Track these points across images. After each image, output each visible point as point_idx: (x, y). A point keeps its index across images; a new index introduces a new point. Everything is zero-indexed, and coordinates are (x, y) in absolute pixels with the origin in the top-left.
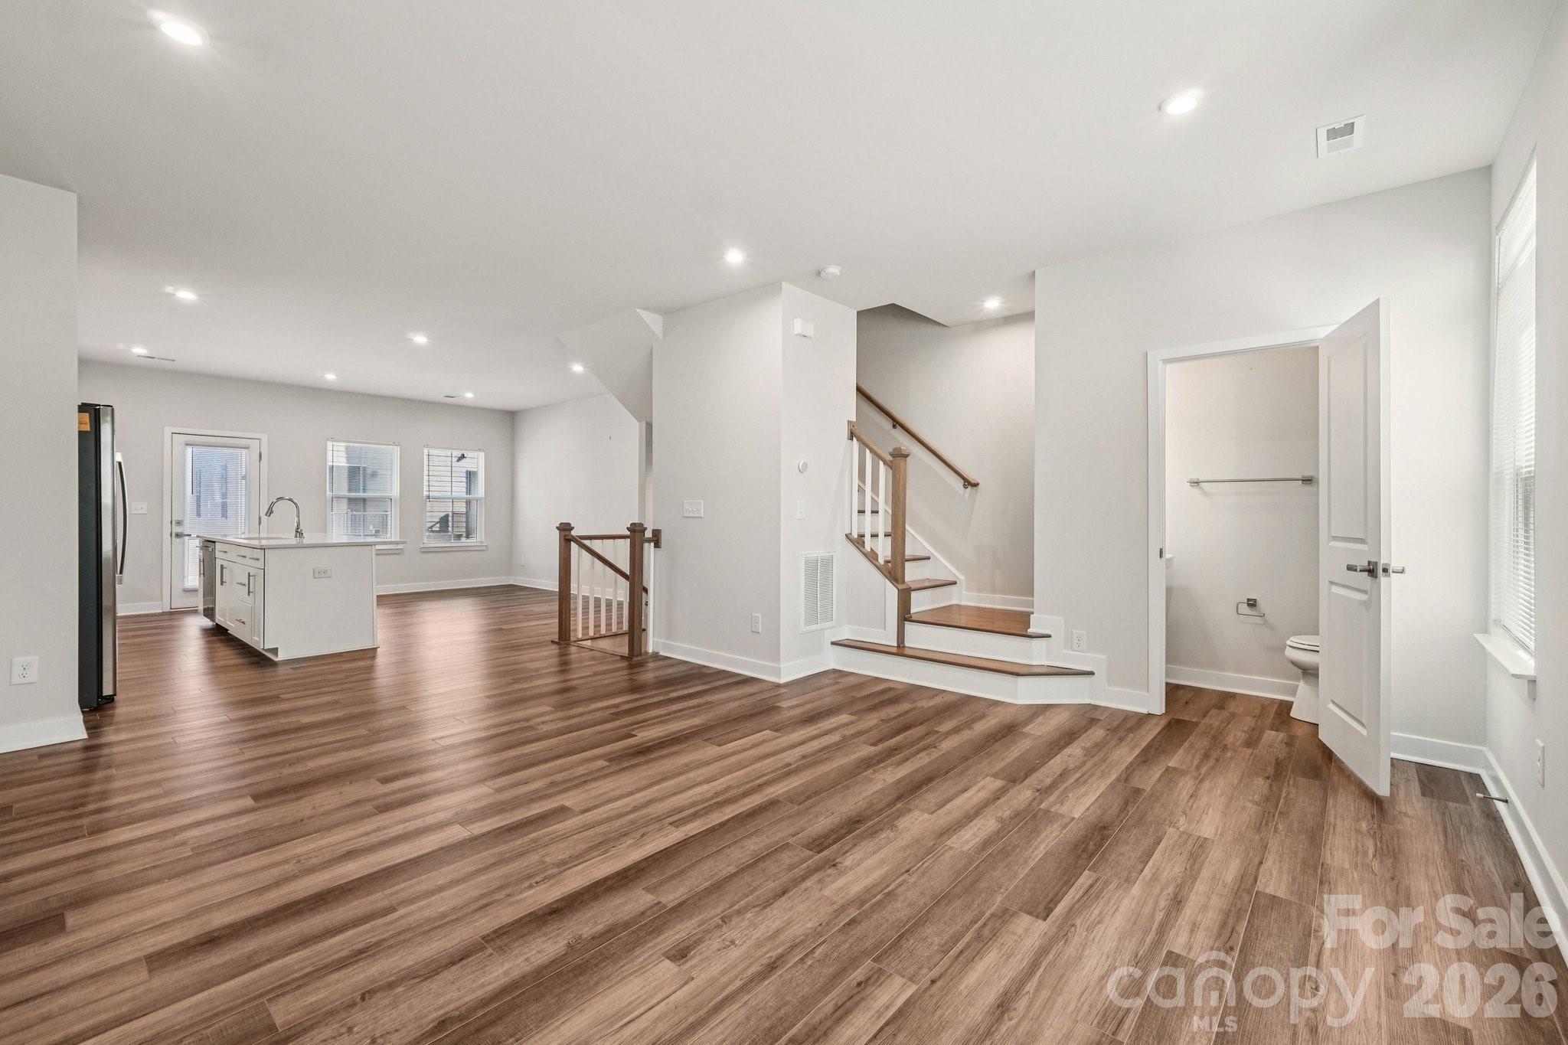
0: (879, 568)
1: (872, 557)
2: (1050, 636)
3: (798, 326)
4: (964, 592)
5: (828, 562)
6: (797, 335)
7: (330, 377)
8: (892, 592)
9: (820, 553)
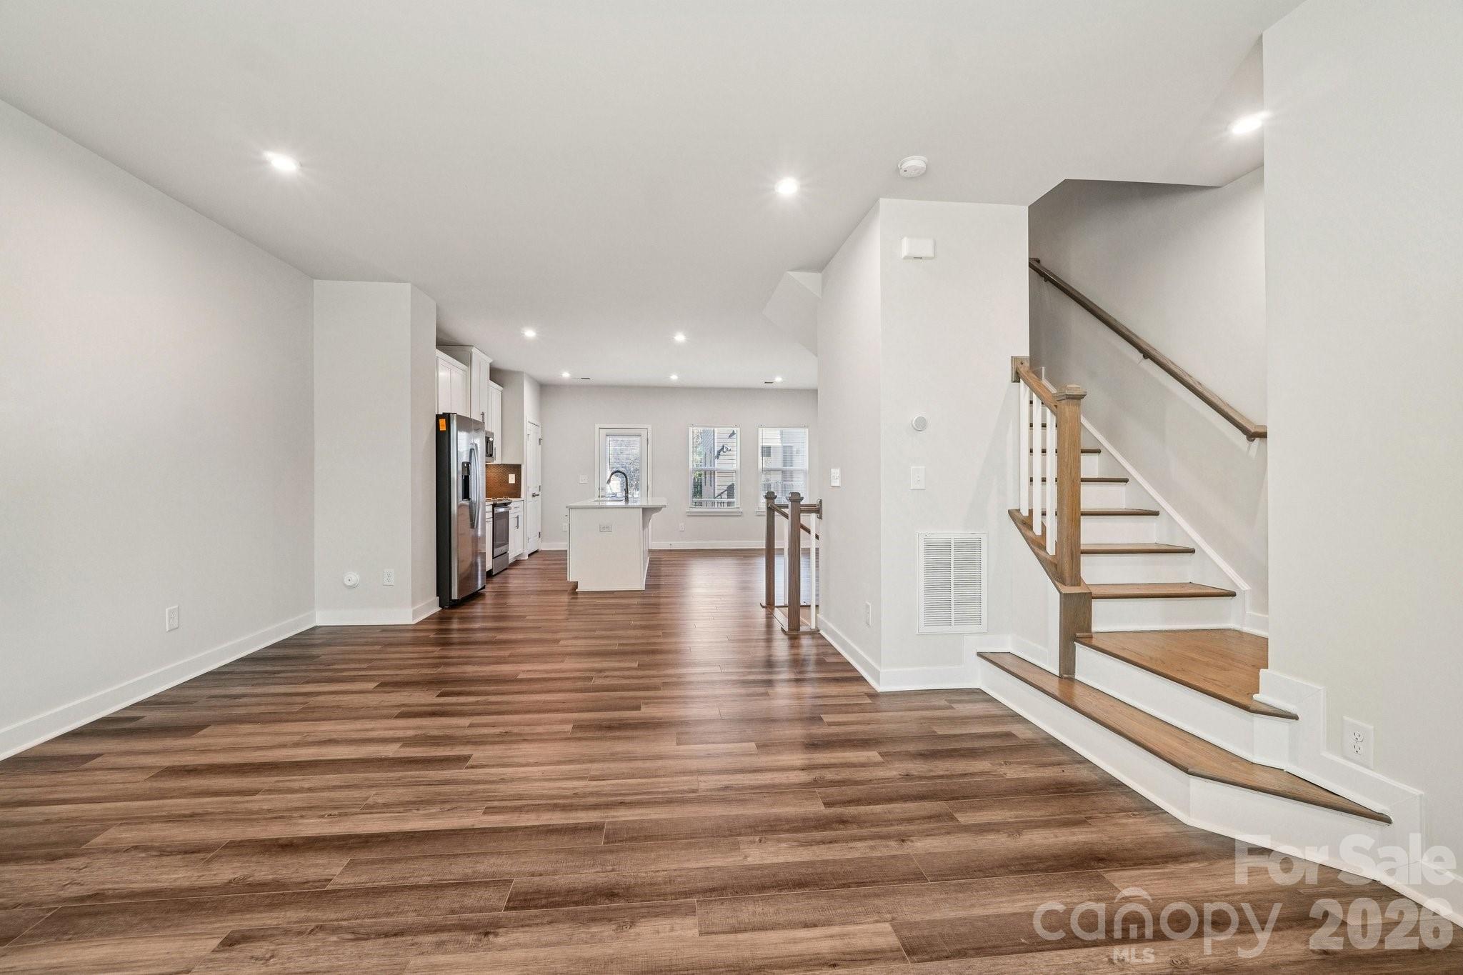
0: (1042, 561)
1: (1037, 544)
2: (1295, 718)
3: (905, 248)
4: (1249, 612)
5: (970, 549)
6: (906, 258)
7: (674, 377)
8: (1050, 597)
9: (954, 533)
